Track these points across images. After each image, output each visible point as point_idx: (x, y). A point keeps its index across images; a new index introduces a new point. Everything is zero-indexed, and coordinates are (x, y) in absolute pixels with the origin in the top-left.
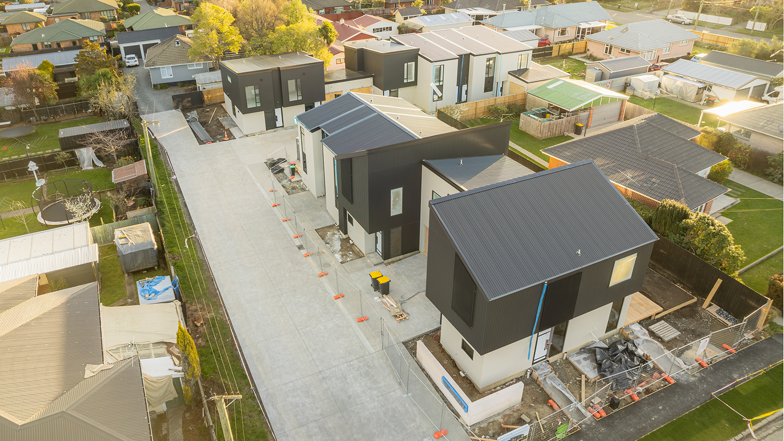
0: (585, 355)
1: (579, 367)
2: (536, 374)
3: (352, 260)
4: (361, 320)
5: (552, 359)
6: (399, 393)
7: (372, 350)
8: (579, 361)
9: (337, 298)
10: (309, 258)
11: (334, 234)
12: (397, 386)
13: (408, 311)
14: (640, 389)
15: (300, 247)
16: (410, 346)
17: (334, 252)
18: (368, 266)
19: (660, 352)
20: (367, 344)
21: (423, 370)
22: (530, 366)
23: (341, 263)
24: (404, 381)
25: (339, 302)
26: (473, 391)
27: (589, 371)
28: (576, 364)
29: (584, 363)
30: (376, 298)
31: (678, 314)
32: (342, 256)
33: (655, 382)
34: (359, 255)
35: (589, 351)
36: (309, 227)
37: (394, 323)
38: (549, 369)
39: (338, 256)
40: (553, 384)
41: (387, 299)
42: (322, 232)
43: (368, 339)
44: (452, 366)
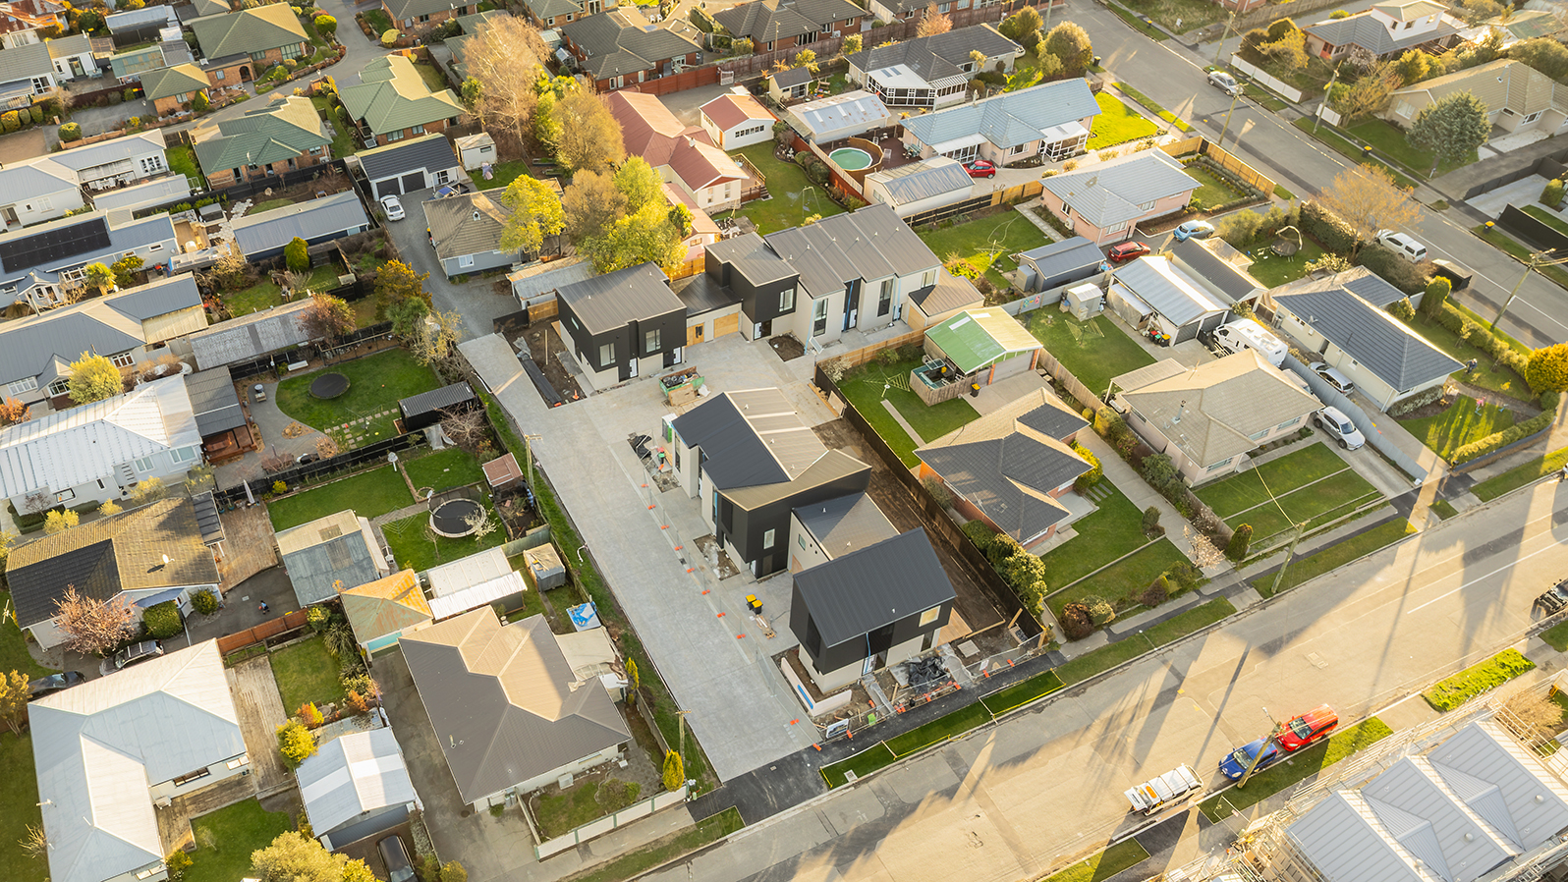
0: (903, 668)
1: (896, 677)
2: (863, 683)
3: (729, 577)
4: (739, 637)
5: (877, 672)
6: (768, 694)
7: (749, 662)
8: (897, 673)
9: (720, 616)
10: (692, 574)
11: (711, 546)
12: (767, 690)
13: (775, 629)
14: (934, 693)
15: (683, 561)
16: (777, 659)
17: (712, 567)
18: (744, 584)
19: (959, 666)
20: (745, 657)
21: (785, 677)
22: (860, 677)
23: (721, 579)
24: (771, 687)
25: (721, 619)
26: (818, 694)
27: (902, 680)
28: (894, 675)
29: (900, 674)
30: (751, 617)
31: (986, 634)
32: (721, 571)
33: (946, 689)
34: (735, 572)
35: (905, 664)
36: (687, 539)
37: (764, 640)
38: (874, 678)
39: (716, 571)
40: (874, 690)
41: (760, 619)
42: (700, 542)
43: (746, 653)
44: (805, 676)
